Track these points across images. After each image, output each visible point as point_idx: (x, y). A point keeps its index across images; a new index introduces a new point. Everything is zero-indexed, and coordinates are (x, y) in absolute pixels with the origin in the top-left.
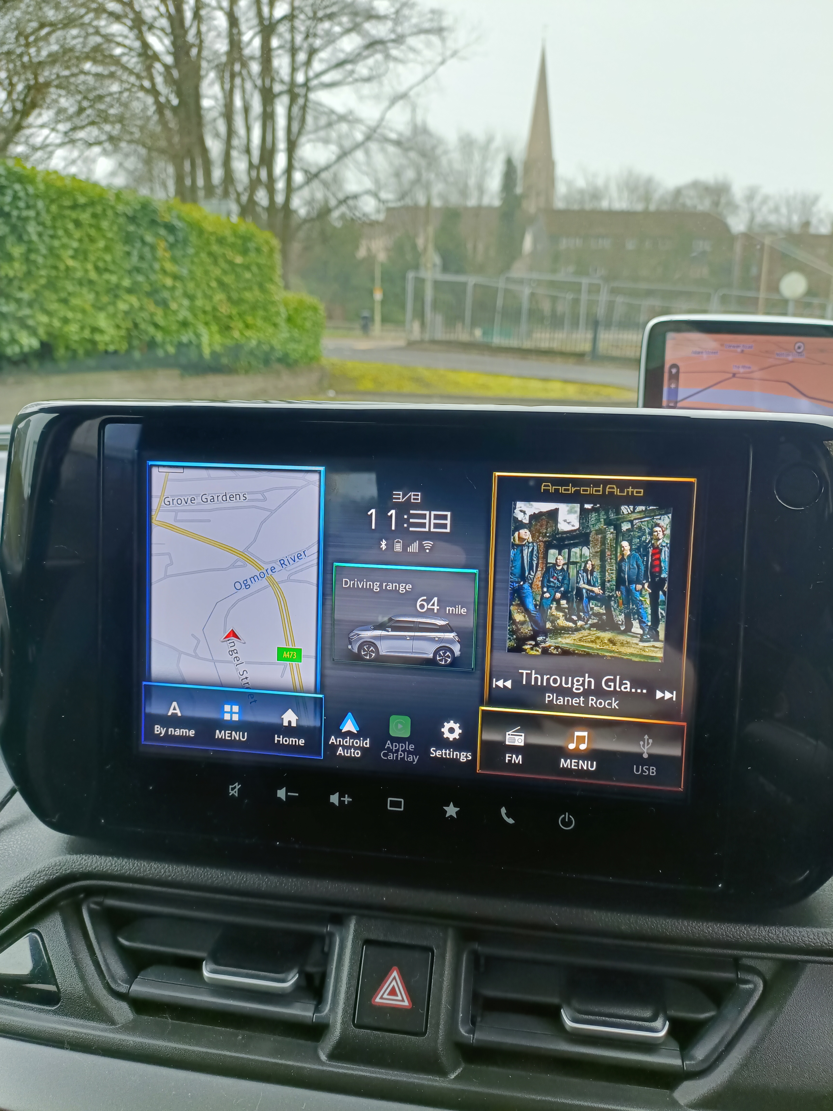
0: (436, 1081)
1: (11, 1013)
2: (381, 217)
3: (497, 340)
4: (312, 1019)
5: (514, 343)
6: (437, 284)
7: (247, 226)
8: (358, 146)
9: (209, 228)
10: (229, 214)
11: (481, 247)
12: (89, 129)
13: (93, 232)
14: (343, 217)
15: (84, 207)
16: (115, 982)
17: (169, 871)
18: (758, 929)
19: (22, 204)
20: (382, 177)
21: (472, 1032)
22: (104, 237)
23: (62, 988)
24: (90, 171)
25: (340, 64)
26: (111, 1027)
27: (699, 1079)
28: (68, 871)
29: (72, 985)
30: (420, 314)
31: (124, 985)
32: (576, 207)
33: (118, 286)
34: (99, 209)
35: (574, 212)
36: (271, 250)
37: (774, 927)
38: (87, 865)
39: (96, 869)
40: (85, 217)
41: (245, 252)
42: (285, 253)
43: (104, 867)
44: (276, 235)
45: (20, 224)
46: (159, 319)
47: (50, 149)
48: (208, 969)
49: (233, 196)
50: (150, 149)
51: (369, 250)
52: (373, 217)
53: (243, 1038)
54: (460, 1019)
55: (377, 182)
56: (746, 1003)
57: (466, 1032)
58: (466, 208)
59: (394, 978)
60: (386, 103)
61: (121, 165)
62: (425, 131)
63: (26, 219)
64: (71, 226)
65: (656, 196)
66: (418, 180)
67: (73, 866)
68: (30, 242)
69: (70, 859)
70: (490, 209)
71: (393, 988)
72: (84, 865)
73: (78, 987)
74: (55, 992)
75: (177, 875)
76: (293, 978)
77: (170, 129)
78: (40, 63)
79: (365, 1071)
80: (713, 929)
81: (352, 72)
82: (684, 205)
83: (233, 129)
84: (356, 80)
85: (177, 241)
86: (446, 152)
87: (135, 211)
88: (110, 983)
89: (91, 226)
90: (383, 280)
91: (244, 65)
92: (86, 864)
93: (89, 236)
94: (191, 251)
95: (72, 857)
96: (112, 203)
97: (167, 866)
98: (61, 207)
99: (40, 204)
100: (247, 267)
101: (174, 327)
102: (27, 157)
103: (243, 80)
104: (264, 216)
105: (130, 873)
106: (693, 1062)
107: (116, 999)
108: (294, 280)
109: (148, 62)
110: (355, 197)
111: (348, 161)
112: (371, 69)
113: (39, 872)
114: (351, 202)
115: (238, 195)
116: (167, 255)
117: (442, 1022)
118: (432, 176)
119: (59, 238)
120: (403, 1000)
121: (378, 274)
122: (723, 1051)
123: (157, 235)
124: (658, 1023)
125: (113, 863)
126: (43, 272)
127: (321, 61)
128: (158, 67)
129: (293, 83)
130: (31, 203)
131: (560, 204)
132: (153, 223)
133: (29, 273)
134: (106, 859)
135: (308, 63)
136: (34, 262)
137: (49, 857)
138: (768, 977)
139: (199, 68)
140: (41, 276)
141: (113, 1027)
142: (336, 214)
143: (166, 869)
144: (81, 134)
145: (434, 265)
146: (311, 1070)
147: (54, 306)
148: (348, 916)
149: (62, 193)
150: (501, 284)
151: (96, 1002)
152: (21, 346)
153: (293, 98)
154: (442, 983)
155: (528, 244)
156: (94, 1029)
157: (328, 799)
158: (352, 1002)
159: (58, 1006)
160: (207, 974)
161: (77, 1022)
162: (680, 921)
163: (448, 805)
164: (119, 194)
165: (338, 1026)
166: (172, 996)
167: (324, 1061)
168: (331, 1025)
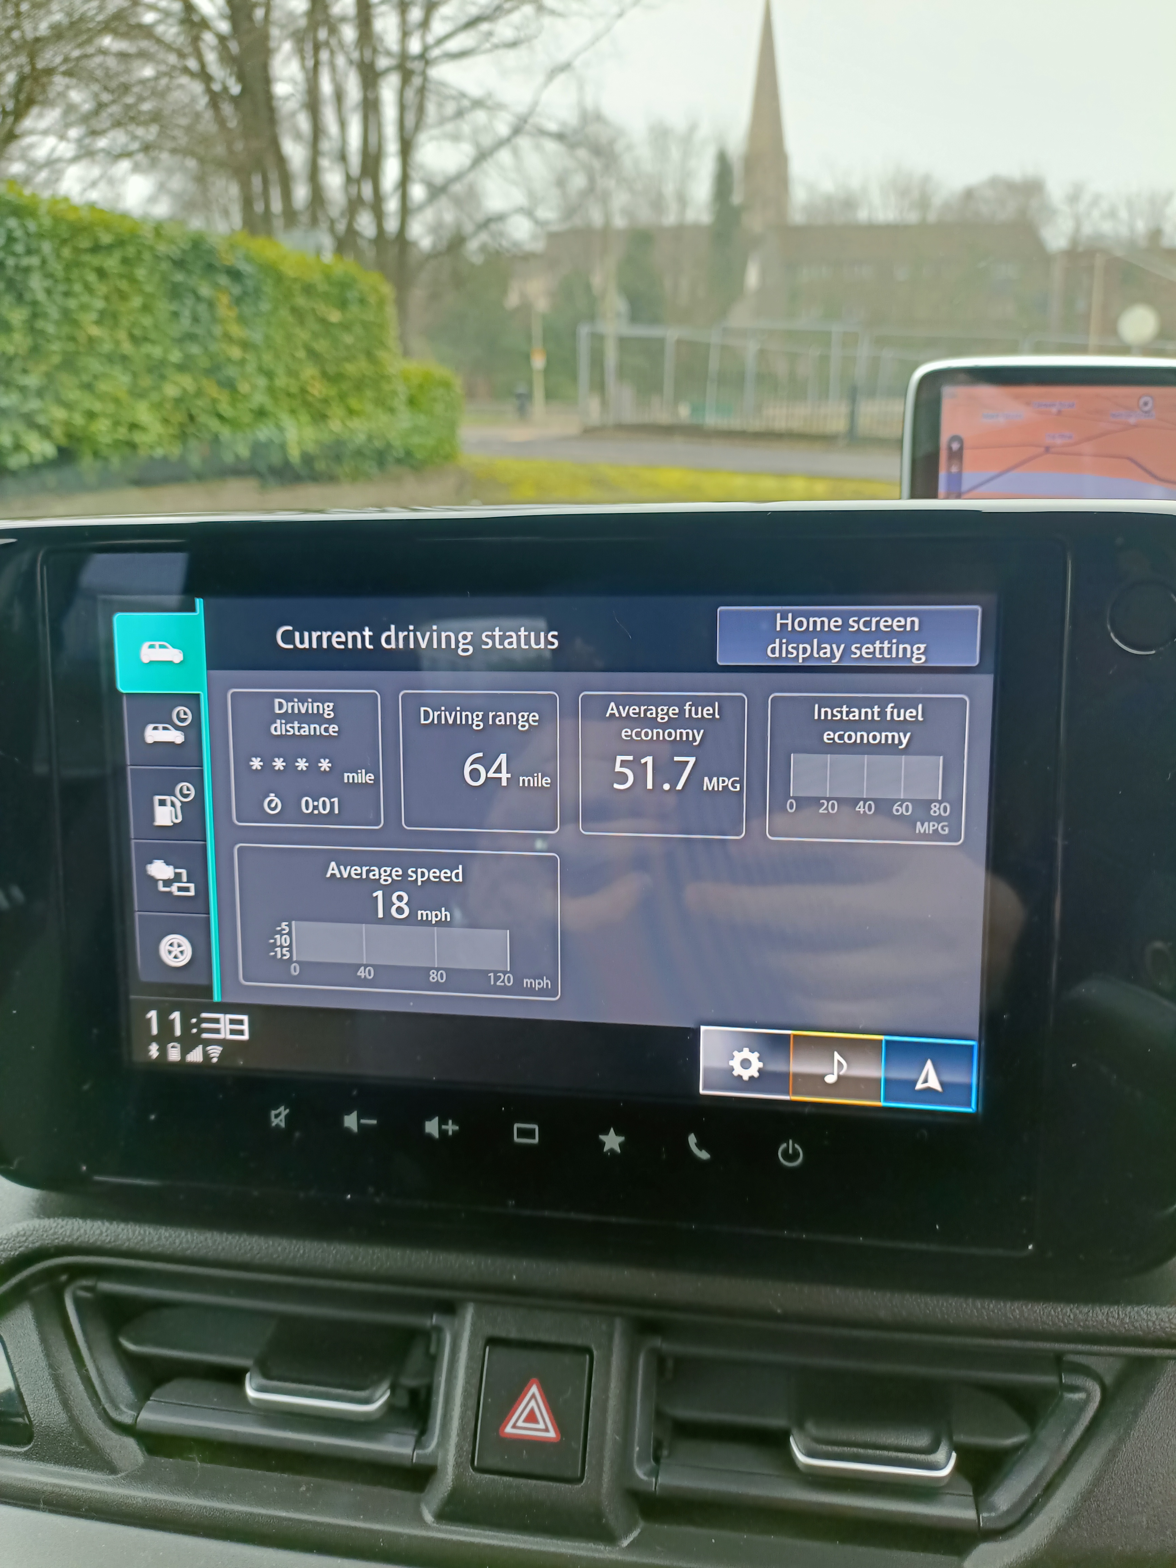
2: (539, 246)
3: (711, 420)
4: (411, 1457)
5: (735, 423)
6: (623, 342)
7: (345, 267)
8: (501, 143)
9: (289, 270)
10: (318, 251)
11: (684, 285)
12: (111, 134)
13: (124, 285)
14: (483, 248)
15: (109, 248)
16: (117, 1408)
17: (187, 1241)
18: (1091, 1311)
19: (19, 248)
20: (538, 187)
21: (655, 1473)
22: (141, 292)
23: (34, 1420)
24: (118, 197)
25: (472, 23)
26: (111, 1477)
27: (1003, 1541)
28: (37, 1245)
29: (50, 1415)
30: (599, 386)
31: (130, 1412)
32: (821, 220)
33: (163, 362)
35: (818, 227)
36: (381, 303)
37: (1116, 1307)
38: (65, 1234)
39: (79, 1240)
40: (112, 263)
41: (343, 304)
42: (401, 304)
43: (91, 1237)
44: (388, 278)
45: (18, 278)
46: (225, 408)
47: (59, 166)
48: (254, 1385)
49: (324, 225)
50: (201, 161)
51: (523, 295)
52: (528, 247)
53: (308, 1490)
54: (635, 1456)
55: (531, 194)
56: (1074, 1423)
57: (645, 1474)
58: (662, 229)
59: (533, 1396)
60: (540, 78)
61: (162, 185)
62: (599, 117)
63: (27, 270)
64: (92, 277)
65: (937, 201)
66: (591, 189)
67: (45, 1235)
68: (35, 303)
69: (40, 1225)
70: (697, 228)
71: (532, 1412)
72: (61, 1234)
73: (59, 1418)
74: (25, 1425)
75: (199, 1248)
76: (381, 1396)
77: (230, 130)
78: (37, 40)
79: (492, 1537)
80: (1022, 1312)
81: (490, 34)
82: (978, 214)
83: (321, 126)
84: (496, 47)
85: (244, 293)
86: (629, 147)
87: (184, 251)
88: (108, 1409)
89: (121, 276)
90: (545, 339)
91: (333, 30)
93: (119, 291)
94: (265, 306)
95: (42, 1222)
96: (150, 241)
97: (183, 1234)
98: (77, 250)
99: (47, 247)
100: (346, 326)
101: (247, 418)
102: (27, 180)
103: (332, 53)
104: (370, 253)
105: (129, 1244)
106: (993, 1514)
107: (117, 1433)
108: (417, 343)
109: (194, 32)
110: (500, 218)
111: (488, 166)
112: (517, 28)
114: (493, 227)
115: (332, 222)
116: (232, 314)
117: (608, 1460)
118: (612, 183)
119: (75, 295)
120: (547, 1430)
121: (537, 330)
122: (1039, 1496)
123: (216, 286)
124: (939, 1456)
125: (104, 1231)
126: (56, 347)
127: (445, 19)
128: (209, 38)
129: (404, 55)
130: (34, 245)
131: (797, 217)
132: (210, 268)
133: (35, 351)
134: (93, 1225)
135: (425, 24)
136: (42, 333)
137: (9, 1223)
138: (1108, 1380)
139: (265, 37)
140: (54, 352)
141: (114, 1476)
142: (473, 245)
143: (183, 1238)
144: (102, 143)
145: (618, 314)
146: (410, 1537)
147: (73, 395)
148: (463, 1302)
149: (78, 229)
150: (714, 338)
151: (87, 1441)
152: (30, 455)
153: (407, 76)
154: (605, 1401)
155: (752, 277)
156: (84, 1479)
157: (423, 1127)
158: (469, 1433)
159: (30, 1446)
160: (251, 1393)
161: (59, 1470)
162: (970, 1301)
163: (606, 1133)
164: (158, 229)
165: (450, 1469)
166: (200, 1428)
167: (429, 1522)
168: (439, 1468)
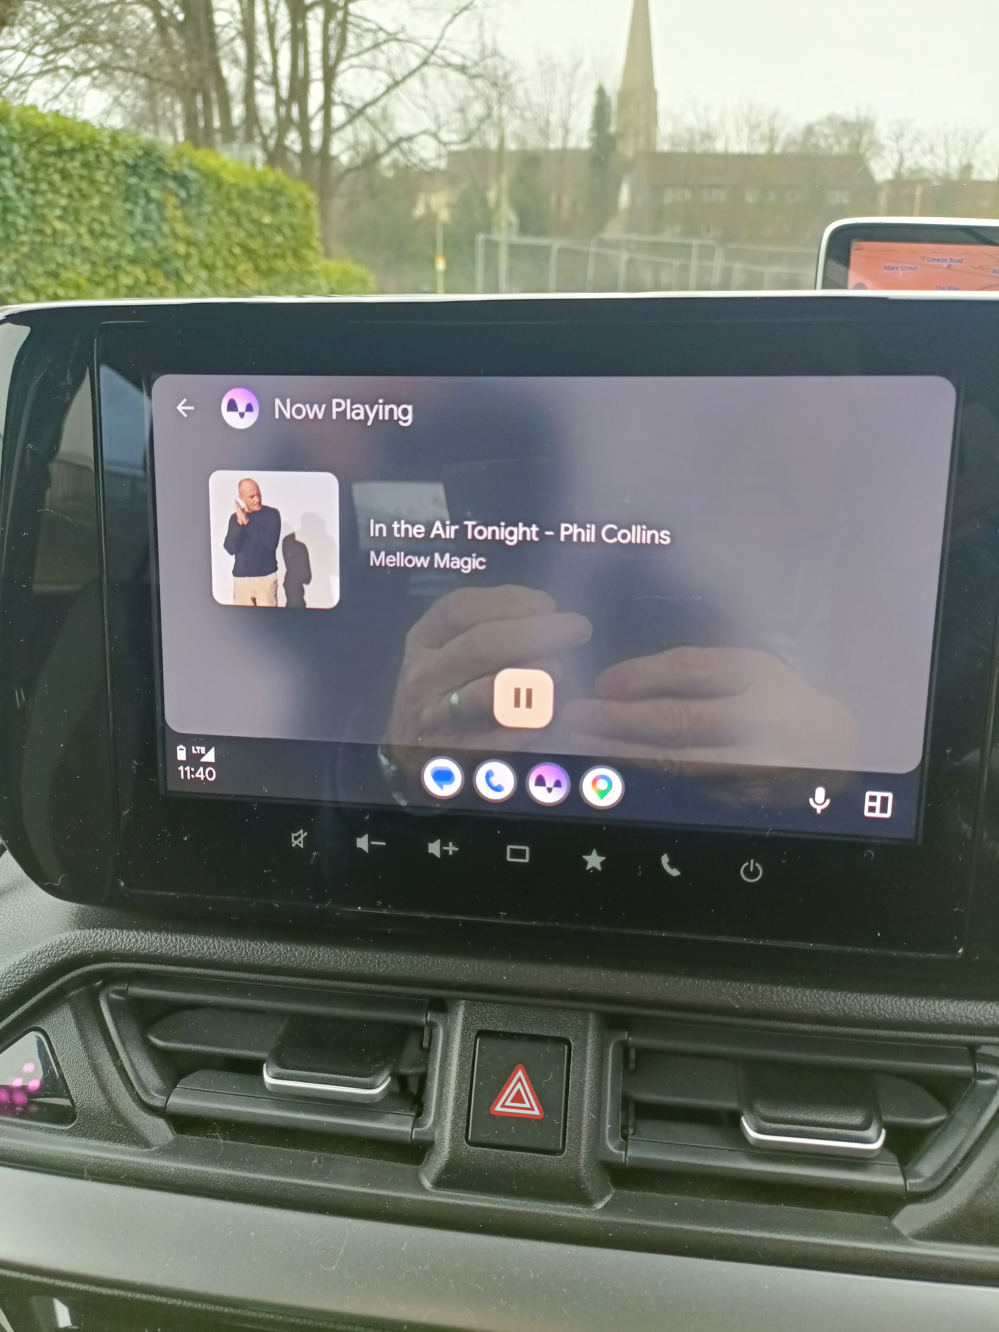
0: (579, 1212)
1: (11, 1135)
2: (442, 164)
4: (410, 1135)
6: (513, 249)
7: (276, 177)
8: (412, 73)
9: (229, 178)
10: (253, 162)
11: (566, 201)
12: (72, 52)
13: (84, 185)
14: (395, 165)
15: (71, 153)
16: (148, 1093)
17: (214, 948)
20: (442, 111)
21: (624, 1148)
22: (99, 191)
23: (77, 1102)
24: (78, 107)
26: (145, 1150)
27: (927, 1201)
28: (78, 952)
29: (91, 1098)
31: (160, 1097)
32: (684, 149)
33: (119, 255)
34: (91, 156)
35: (681, 155)
36: (307, 207)
39: (116, 948)
40: (74, 166)
41: (274, 209)
42: (324, 210)
43: (127, 945)
44: (312, 188)
47: (25, 80)
48: (271, 1074)
49: (258, 139)
50: (150, 80)
51: (428, 206)
52: (433, 164)
53: (320, 1162)
54: (607, 1132)
55: (437, 118)
56: (987, 1104)
57: (616, 1148)
58: (548, 152)
59: (520, 1080)
60: (445, 17)
61: (116, 100)
62: (496, 52)
64: (57, 178)
65: (783, 135)
66: (487, 116)
67: (85, 943)
69: (80, 935)
70: (578, 152)
71: (519, 1092)
72: (100, 942)
73: (99, 1100)
74: (68, 1106)
75: (225, 953)
76: (383, 1082)
77: (176, 52)
79: (484, 1201)
80: (948, 1009)
82: (817, 146)
83: (256, 52)
85: (189, 196)
86: (521, 80)
87: (136, 157)
88: (141, 1094)
89: (82, 177)
90: (445, 246)
92: (103, 942)
93: (79, 190)
94: (208, 208)
95: (82, 933)
96: (107, 148)
97: (211, 940)
98: (43, 153)
99: (16, 150)
100: (278, 229)
104: (297, 166)
105: (162, 951)
106: (918, 1181)
107: (149, 1114)
108: (336, 245)
110: (410, 139)
111: (400, 92)
113: (39, 953)
114: (405, 145)
115: (265, 138)
116: (179, 213)
117: (585, 1136)
118: (505, 110)
119: (43, 193)
120: (532, 1109)
121: (440, 238)
122: (959, 1165)
123: (165, 189)
124: (871, 1133)
125: (139, 939)
126: (25, 238)
131: (664, 146)
132: (160, 172)
133: (7, 239)
134: (129, 934)
136: (14, 225)
137: (52, 934)
140: (23, 243)
141: (148, 1150)
142: (386, 161)
143: (210, 944)
144: (65, 60)
145: (510, 225)
146: (413, 1201)
148: (454, 1001)
149: (44, 135)
150: (592, 248)
151: (122, 1119)
153: (330, 10)
154: (582, 1084)
155: (624, 197)
156: (123, 1152)
157: (426, 848)
158: (464, 1112)
159: (73, 1125)
160: (268, 1079)
161: (100, 1145)
162: (903, 999)
163: (589, 853)
164: (114, 136)
165: (447, 1143)
166: (222, 1110)
167: (428, 1189)
168: (436, 1143)
